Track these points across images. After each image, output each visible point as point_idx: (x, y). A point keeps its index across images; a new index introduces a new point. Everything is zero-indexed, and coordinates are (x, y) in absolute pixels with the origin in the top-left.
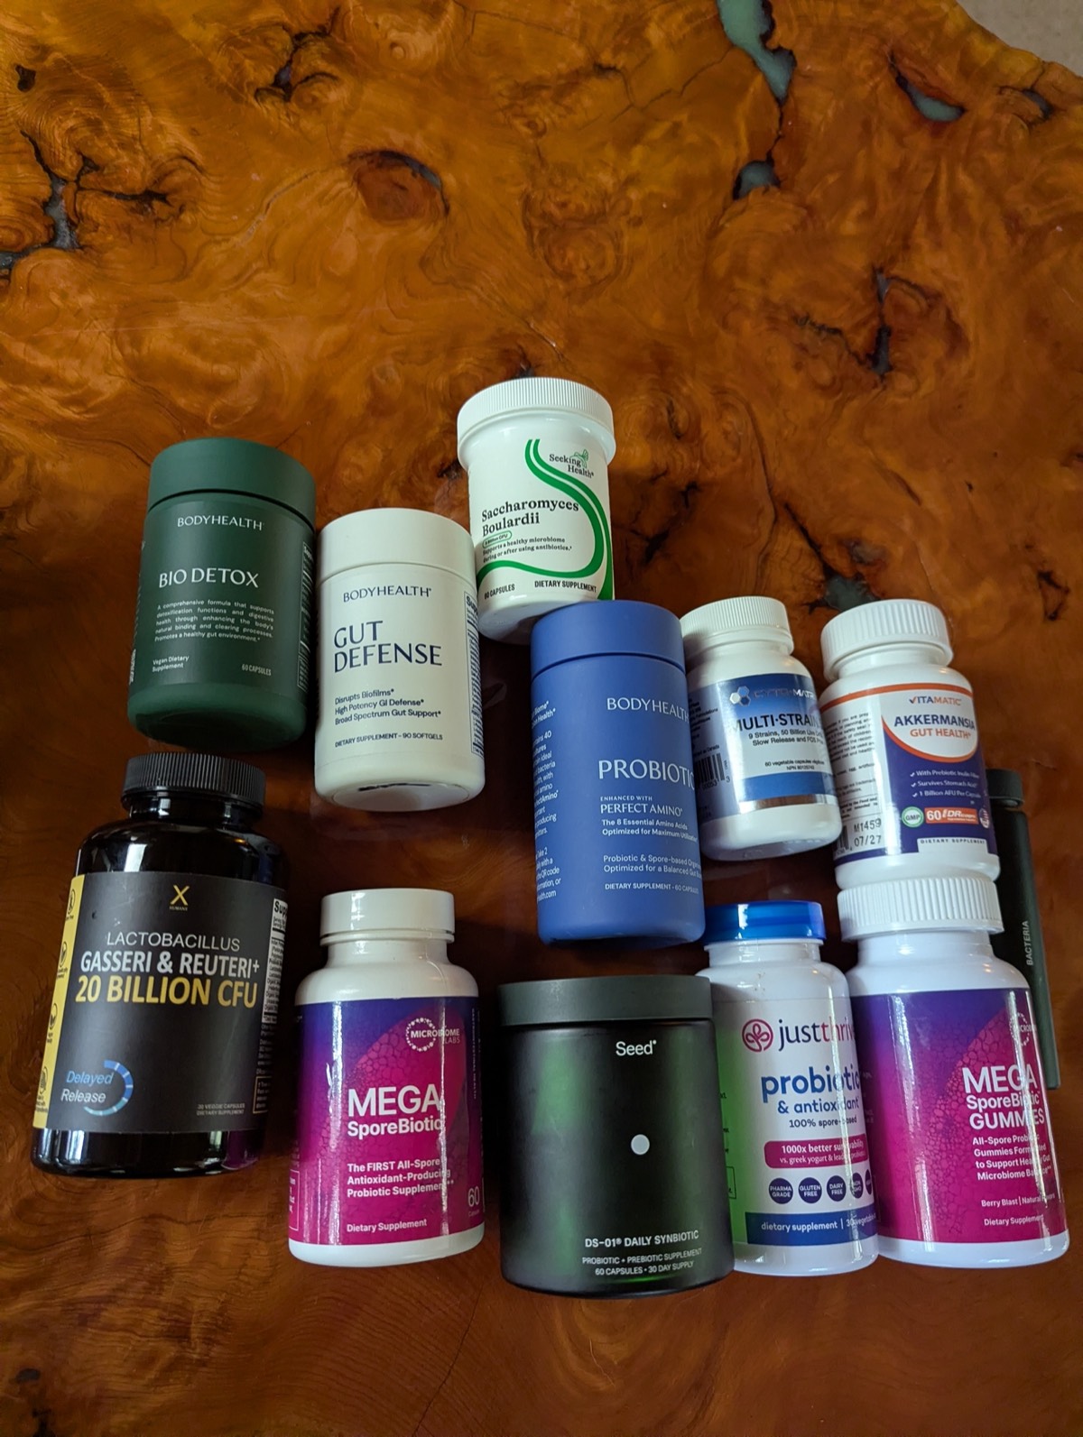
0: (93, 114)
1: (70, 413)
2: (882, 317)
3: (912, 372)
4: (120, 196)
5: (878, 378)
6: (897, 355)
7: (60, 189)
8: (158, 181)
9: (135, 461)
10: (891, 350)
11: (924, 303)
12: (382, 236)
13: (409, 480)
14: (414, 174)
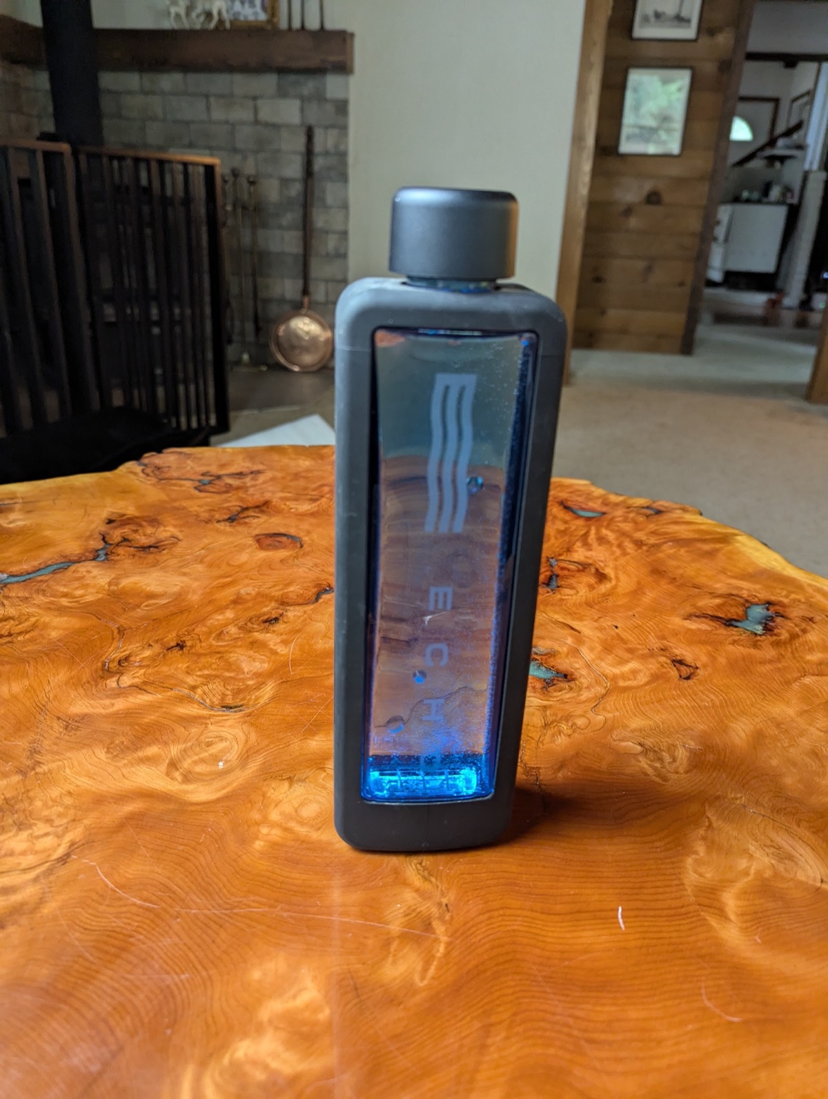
0: (135, 528)
1: (70, 604)
2: (552, 571)
3: (573, 588)
4: (135, 547)
5: (549, 590)
6: (563, 583)
7: (107, 546)
8: (157, 543)
9: (94, 618)
10: (559, 582)
11: (581, 567)
12: (262, 554)
13: (246, 624)
14: (288, 538)
